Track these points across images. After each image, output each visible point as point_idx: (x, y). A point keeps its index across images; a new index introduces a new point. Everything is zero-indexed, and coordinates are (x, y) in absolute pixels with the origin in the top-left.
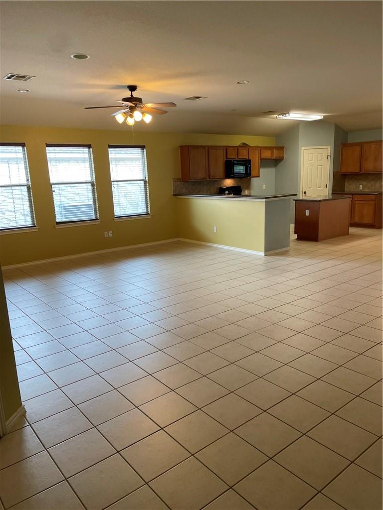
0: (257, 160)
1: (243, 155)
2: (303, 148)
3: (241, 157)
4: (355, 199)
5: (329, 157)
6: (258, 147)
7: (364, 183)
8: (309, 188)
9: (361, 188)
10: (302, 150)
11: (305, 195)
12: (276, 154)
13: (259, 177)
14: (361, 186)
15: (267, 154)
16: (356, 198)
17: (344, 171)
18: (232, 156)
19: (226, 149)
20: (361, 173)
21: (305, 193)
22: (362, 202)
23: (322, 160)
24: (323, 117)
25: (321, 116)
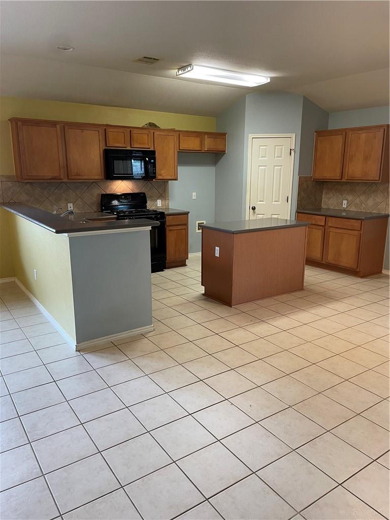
0: (171, 152)
1: (142, 143)
2: (251, 136)
3: (137, 146)
4: (330, 224)
5: (293, 152)
6: (173, 130)
7: (350, 198)
8: (260, 201)
9: (345, 206)
10: (250, 139)
11: (254, 213)
12: (208, 144)
13: (176, 179)
14: (345, 202)
15: (192, 144)
16: (331, 222)
17: (318, 176)
18: (118, 143)
19: (106, 129)
20: (343, 180)
21: (254, 209)
22: (340, 231)
23: (281, 157)
24: (269, 81)
25: (267, 77)
